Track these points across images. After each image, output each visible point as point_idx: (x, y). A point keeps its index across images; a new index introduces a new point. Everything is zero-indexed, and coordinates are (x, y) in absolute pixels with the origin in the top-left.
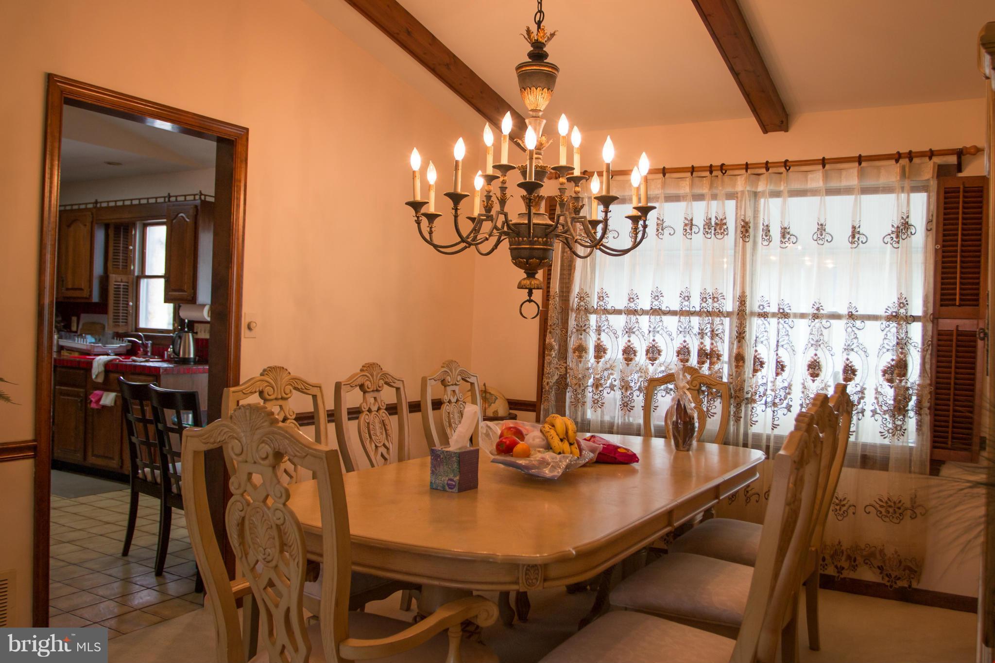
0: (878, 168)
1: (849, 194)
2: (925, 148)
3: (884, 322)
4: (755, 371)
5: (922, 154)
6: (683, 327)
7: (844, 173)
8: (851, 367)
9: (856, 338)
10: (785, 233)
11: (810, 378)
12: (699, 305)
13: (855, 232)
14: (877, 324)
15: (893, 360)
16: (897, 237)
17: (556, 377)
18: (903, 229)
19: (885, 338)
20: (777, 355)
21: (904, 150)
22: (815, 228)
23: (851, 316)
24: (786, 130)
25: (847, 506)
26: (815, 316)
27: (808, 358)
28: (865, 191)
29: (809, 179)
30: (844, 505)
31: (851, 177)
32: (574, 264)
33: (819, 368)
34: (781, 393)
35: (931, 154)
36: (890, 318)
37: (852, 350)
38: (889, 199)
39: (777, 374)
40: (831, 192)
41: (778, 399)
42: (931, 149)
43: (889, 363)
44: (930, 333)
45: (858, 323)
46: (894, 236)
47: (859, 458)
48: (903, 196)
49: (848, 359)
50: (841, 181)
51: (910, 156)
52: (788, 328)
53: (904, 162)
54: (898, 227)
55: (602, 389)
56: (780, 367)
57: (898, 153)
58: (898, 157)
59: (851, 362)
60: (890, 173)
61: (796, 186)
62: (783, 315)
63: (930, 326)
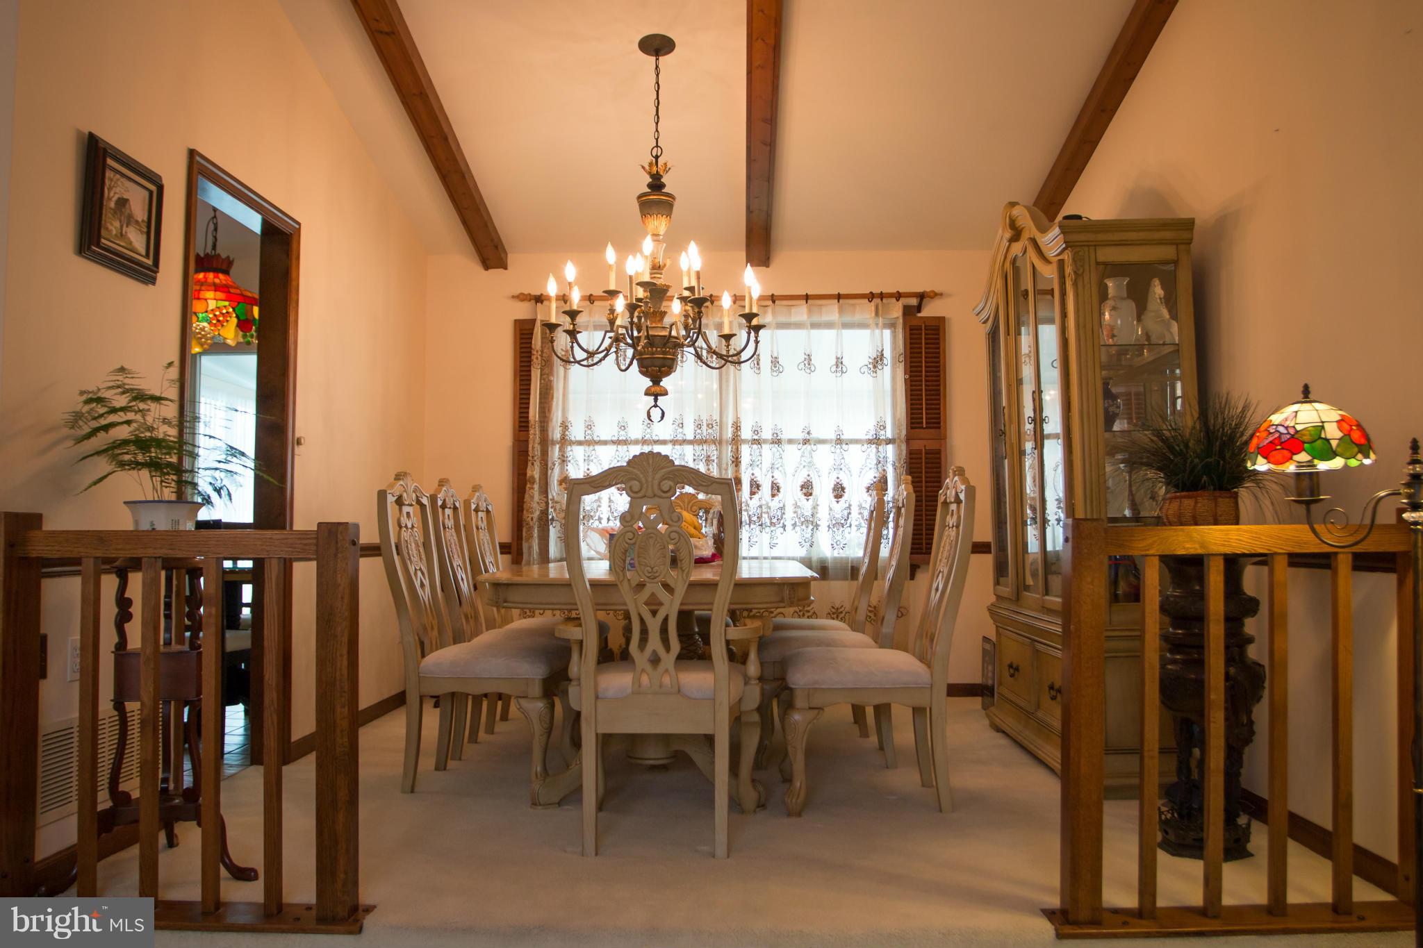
0: (854, 305)
1: (829, 329)
2: (892, 289)
3: (866, 445)
4: (752, 493)
5: (890, 295)
6: (678, 454)
7: (824, 309)
8: (841, 485)
9: (843, 458)
10: (775, 362)
11: (804, 498)
12: (693, 432)
13: (839, 362)
14: (858, 446)
15: (875, 477)
16: (875, 367)
17: (538, 513)
18: (878, 361)
19: (867, 458)
20: (773, 477)
21: (876, 291)
22: (802, 357)
23: (839, 441)
24: (768, 266)
25: (844, 613)
26: (806, 442)
27: (801, 479)
28: (846, 326)
29: (792, 313)
30: (841, 612)
31: (831, 312)
32: (552, 392)
33: (812, 488)
34: (778, 513)
35: (898, 296)
36: (870, 442)
37: (841, 469)
38: (864, 334)
39: (773, 496)
40: (815, 326)
41: (776, 519)
42: (898, 292)
43: (872, 480)
44: (904, 452)
45: (844, 446)
46: (871, 366)
47: (850, 568)
48: (877, 332)
49: (838, 478)
50: (821, 316)
51: (882, 296)
52: (781, 452)
53: (876, 301)
54: (875, 359)
55: (593, 521)
56: (776, 489)
57: (871, 293)
58: (871, 297)
59: (841, 481)
60: (865, 311)
61: (782, 319)
62: (777, 441)
63: (904, 447)
